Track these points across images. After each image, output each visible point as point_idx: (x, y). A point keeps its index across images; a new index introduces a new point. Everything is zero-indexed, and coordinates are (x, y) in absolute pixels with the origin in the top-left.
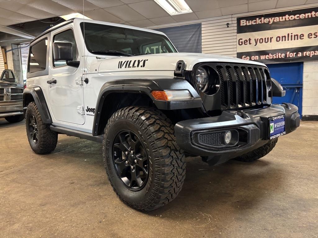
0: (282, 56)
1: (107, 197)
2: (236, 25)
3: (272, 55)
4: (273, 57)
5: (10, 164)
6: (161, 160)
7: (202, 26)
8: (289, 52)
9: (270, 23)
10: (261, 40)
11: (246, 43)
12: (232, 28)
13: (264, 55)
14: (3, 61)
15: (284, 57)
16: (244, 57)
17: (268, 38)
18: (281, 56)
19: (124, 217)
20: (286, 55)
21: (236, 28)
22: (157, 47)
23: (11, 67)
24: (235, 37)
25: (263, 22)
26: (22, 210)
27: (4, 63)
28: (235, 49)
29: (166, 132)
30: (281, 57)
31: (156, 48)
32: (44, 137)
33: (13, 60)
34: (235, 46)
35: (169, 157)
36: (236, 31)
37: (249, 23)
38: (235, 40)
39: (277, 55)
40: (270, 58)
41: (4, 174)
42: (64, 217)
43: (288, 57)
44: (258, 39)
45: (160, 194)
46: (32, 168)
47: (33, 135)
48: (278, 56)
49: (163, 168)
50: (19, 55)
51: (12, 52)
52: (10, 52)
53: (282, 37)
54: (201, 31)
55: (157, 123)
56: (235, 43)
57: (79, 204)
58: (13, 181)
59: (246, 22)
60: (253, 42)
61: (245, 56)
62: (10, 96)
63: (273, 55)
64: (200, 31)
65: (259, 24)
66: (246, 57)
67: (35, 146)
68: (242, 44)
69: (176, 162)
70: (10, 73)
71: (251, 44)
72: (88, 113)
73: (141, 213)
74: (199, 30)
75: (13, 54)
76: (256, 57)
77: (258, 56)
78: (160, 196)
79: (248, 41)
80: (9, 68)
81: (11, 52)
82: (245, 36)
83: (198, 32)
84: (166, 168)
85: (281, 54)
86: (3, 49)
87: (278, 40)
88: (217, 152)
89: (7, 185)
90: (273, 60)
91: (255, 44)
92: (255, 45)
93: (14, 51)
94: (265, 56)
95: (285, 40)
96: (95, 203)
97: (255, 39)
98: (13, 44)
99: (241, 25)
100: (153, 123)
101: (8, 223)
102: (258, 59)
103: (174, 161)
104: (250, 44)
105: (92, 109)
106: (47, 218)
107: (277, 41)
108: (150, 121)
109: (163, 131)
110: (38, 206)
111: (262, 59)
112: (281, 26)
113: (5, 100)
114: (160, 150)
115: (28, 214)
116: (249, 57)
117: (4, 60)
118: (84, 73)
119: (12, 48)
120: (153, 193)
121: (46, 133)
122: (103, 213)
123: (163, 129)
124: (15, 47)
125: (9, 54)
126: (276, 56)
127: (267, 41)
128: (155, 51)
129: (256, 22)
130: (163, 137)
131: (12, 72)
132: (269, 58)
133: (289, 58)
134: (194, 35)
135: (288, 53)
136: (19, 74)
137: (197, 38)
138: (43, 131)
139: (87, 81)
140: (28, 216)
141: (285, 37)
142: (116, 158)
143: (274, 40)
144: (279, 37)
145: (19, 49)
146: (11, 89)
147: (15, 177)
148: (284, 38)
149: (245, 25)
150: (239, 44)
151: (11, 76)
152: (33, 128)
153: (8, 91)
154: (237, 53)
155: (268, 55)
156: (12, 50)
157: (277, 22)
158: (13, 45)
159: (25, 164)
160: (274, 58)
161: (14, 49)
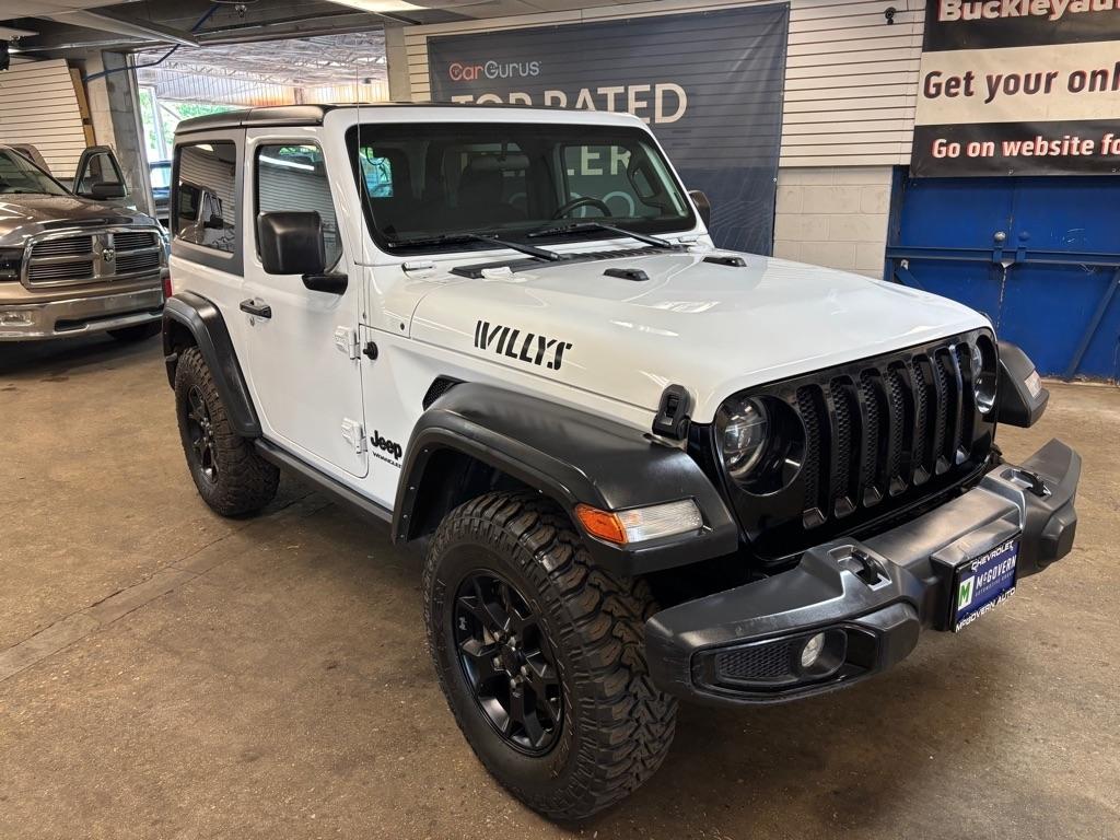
0: (1084, 146)
1: (436, 740)
2: (921, 16)
3: (1046, 143)
4: (1050, 150)
5: (137, 559)
6: (601, 707)
7: (793, 15)
8: (1112, 135)
9: (1053, 18)
10: (1013, 84)
11: (953, 91)
12: (907, 29)
13: (1016, 140)
14: (78, 115)
15: (1090, 153)
16: (941, 145)
17: (1038, 77)
18: (1079, 149)
19: (488, 830)
20: (1099, 146)
21: (920, 28)
22: (621, 89)
23: (105, 136)
24: (914, 65)
25: (1025, 13)
26: (191, 774)
27: (80, 122)
28: (909, 113)
29: (620, 614)
30: (1078, 153)
31: (615, 94)
32: (236, 473)
33: (112, 111)
34: (910, 101)
35: (625, 696)
36: (919, 41)
37: (971, 12)
38: (913, 78)
39: (1067, 143)
40: (1038, 153)
41: (124, 605)
42: (313, 816)
43: (1105, 152)
44: (999, 78)
45: (593, 794)
46: (208, 584)
47: (202, 453)
48: (1070, 146)
49: (604, 730)
50: (129, 92)
51: (108, 83)
52: (97, 81)
53: (1094, 74)
54: (785, 33)
55: (591, 585)
56: (911, 89)
57: (355, 765)
58: (157, 641)
59: (961, 8)
60: (980, 87)
61: (944, 141)
62: (113, 261)
63: (1050, 141)
64: (783, 34)
65: (1009, 17)
66: (947, 145)
67: (212, 490)
68: (938, 93)
69: (646, 710)
70: (105, 160)
71: (971, 94)
72: (378, 450)
73: (537, 819)
74: (779, 31)
75: (110, 87)
76: (985, 145)
77: (992, 144)
78: (594, 799)
79: (963, 83)
80: (101, 142)
81: (102, 80)
82: (950, 63)
83: (775, 40)
84: (613, 731)
85: (1082, 140)
86: (76, 71)
87: (1077, 85)
88: (772, 702)
89: (141, 662)
90: (1048, 160)
91: (987, 96)
92: (987, 101)
93: (113, 78)
94: (1019, 143)
95: (1103, 88)
96: (402, 762)
97: (989, 78)
98: (107, 50)
99: (943, 18)
100: (580, 584)
101: (158, 827)
102: (991, 154)
103: (641, 707)
104: (968, 93)
105: (389, 442)
106: (266, 815)
107: (1071, 88)
108: (570, 578)
109: (611, 613)
110: (238, 762)
111: (1007, 154)
112: (1096, 29)
113: (97, 277)
114: (597, 676)
115: (209, 796)
116: (958, 146)
117: (81, 108)
118: (362, 321)
119: (105, 68)
120: (575, 787)
121: (241, 460)
122: (424, 807)
123: (611, 604)
124: (115, 62)
125: (98, 88)
126: (1061, 146)
127: (1032, 87)
128: (611, 104)
129: (998, 9)
130: (610, 636)
131: (111, 156)
132: (1033, 151)
133: (1112, 159)
134: (758, 48)
135: (1107, 139)
136: (135, 162)
137: (768, 63)
138: (232, 454)
139: (372, 351)
140: (211, 802)
141: (1104, 74)
142: (464, 636)
143: (1061, 82)
144: (1082, 75)
145: (130, 71)
146: (115, 235)
147: (161, 623)
148: (1099, 77)
149: (954, 18)
150: (927, 94)
151: (109, 176)
152: (202, 431)
153: (104, 245)
154: (916, 127)
155: (1031, 143)
156: (106, 73)
157: (1080, 12)
158: (108, 55)
159: (185, 564)
160: (1052, 153)
161: (110, 71)
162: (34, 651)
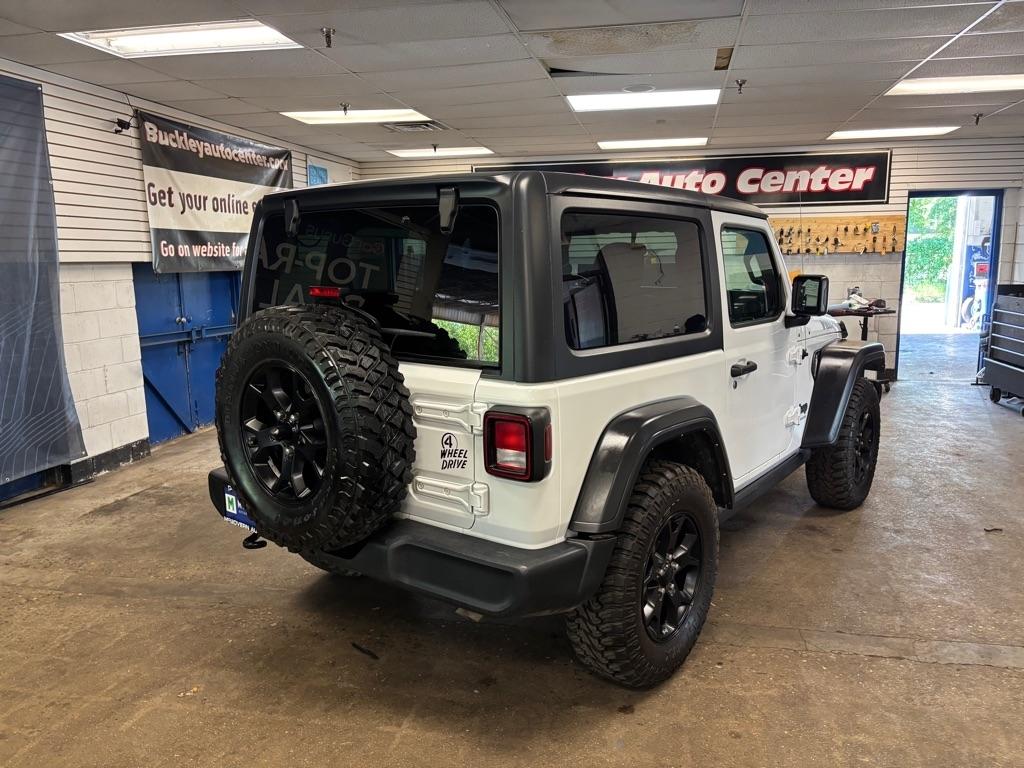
0: (226, 251)
4: (214, 253)
9: (200, 156)
10: (190, 201)
11: (163, 201)
16: (164, 246)
17: (200, 198)
24: (141, 175)
30: (224, 255)
34: (143, 206)
38: (142, 186)
44: (184, 195)
53: (221, 201)
56: (142, 196)
59: (158, 133)
60: (177, 200)
61: (166, 242)
66: (167, 246)
68: (156, 202)
71: (172, 205)
76: (185, 247)
77: (188, 247)
79: (167, 195)
82: (160, 178)
87: (215, 207)
91: (182, 209)
92: (182, 213)
94: (199, 247)
95: (225, 210)
97: (180, 195)
99: (148, 138)
102: (189, 255)
116: (173, 247)
118: (798, 340)
126: (218, 250)
127: (198, 205)
132: (206, 253)
143: (209, 204)
144: (217, 200)
148: (223, 203)
150: (151, 201)
155: (205, 247)
157: (210, 156)
162: (979, 652)
